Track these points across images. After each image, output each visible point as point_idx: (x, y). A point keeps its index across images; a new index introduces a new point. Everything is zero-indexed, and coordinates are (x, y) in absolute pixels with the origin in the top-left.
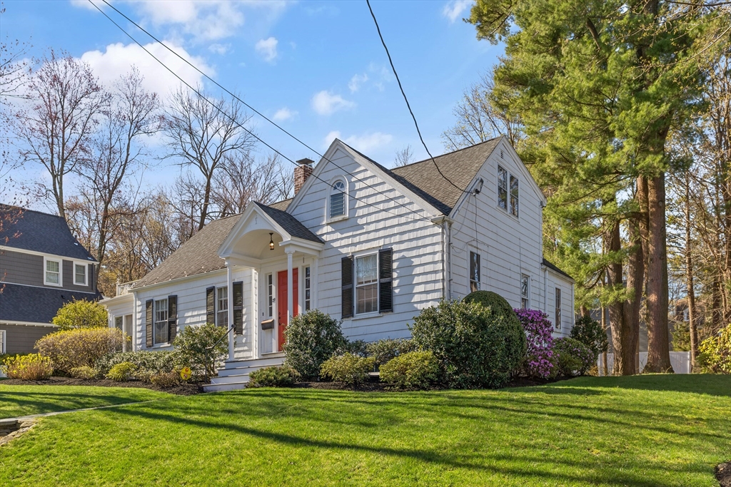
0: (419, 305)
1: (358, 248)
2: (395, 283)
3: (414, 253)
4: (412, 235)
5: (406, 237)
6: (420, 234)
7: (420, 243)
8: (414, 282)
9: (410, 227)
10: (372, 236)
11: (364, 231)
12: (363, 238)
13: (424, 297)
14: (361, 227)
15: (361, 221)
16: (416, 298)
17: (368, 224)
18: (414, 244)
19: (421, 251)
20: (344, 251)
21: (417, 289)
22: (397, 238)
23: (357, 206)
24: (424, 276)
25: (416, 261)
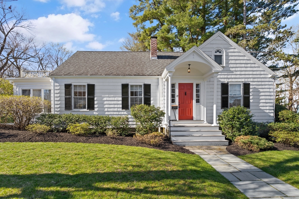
0: (262, 107)
1: (230, 80)
2: (251, 97)
3: (260, 87)
4: (259, 80)
5: (256, 80)
6: (263, 80)
7: (263, 83)
8: (260, 98)
9: (258, 76)
10: (238, 76)
11: (234, 74)
12: (233, 76)
13: (265, 105)
14: (232, 72)
15: (231, 69)
16: (261, 105)
17: (235, 71)
18: (260, 83)
19: (263, 87)
20: (222, 80)
21: (262, 101)
22: (252, 80)
23: (230, 62)
24: (265, 97)
25: (261, 90)
